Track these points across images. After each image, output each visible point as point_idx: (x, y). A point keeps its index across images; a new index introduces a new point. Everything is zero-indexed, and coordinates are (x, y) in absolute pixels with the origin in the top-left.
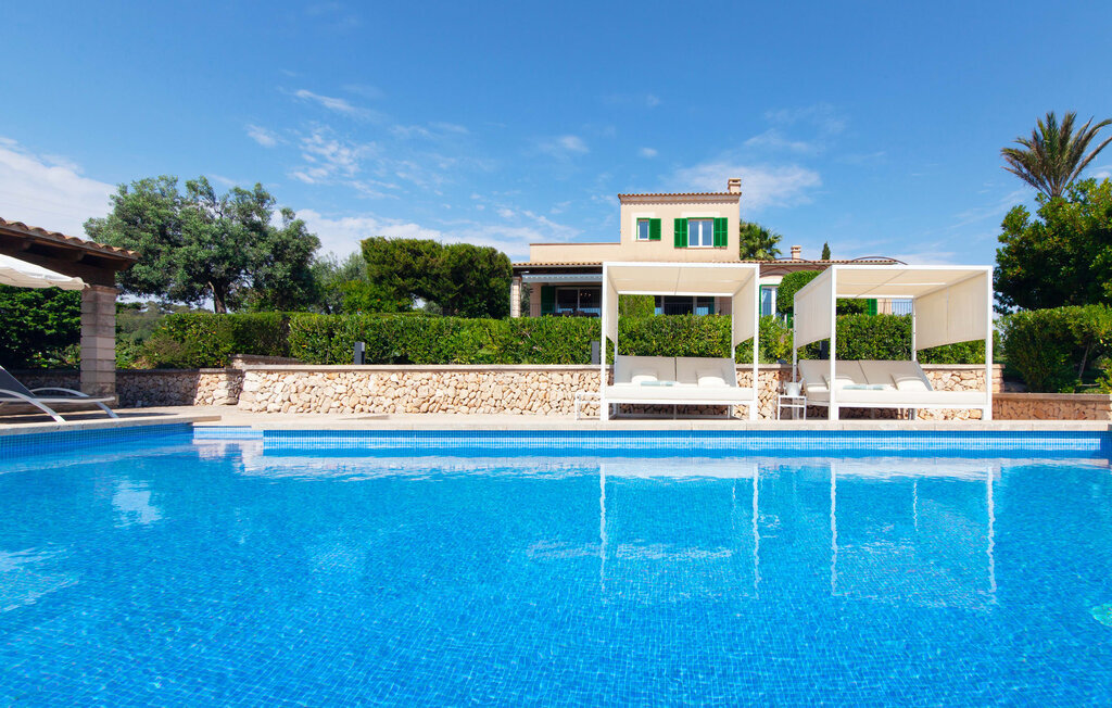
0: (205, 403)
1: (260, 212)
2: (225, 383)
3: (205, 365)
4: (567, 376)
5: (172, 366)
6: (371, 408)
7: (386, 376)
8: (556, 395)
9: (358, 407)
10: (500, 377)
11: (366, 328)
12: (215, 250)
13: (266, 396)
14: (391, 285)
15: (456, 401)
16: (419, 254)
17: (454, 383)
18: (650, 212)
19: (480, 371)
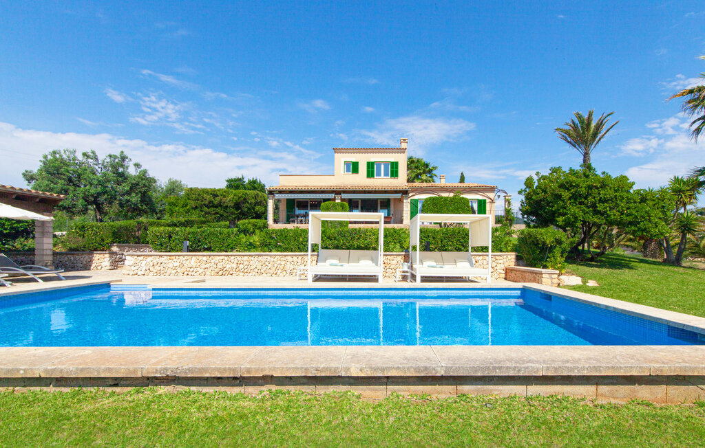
0: (97, 269)
1: (122, 166)
2: (108, 259)
3: (96, 250)
4: (295, 258)
5: (78, 250)
6: (193, 274)
7: (200, 258)
8: (289, 267)
9: (186, 273)
10: (260, 258)
11: (189, 234)
12: (99, 189)
13: (137, 267)
14: (201, 211)
15: (237, 270)
16: (217, 196)
17: (236, 261)
18: (353, 158)
19: (250, 255)
